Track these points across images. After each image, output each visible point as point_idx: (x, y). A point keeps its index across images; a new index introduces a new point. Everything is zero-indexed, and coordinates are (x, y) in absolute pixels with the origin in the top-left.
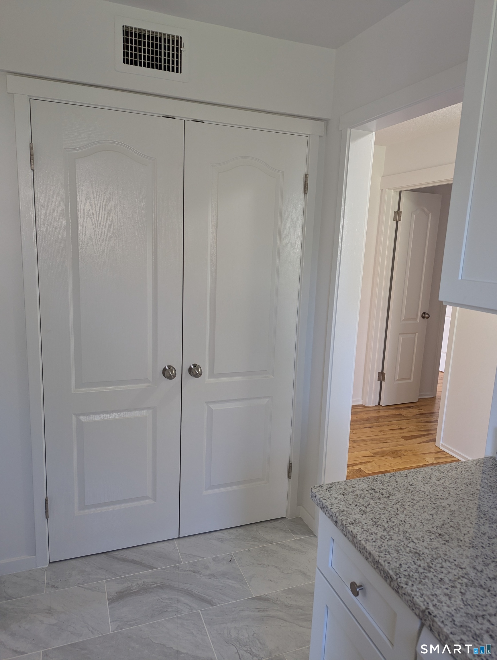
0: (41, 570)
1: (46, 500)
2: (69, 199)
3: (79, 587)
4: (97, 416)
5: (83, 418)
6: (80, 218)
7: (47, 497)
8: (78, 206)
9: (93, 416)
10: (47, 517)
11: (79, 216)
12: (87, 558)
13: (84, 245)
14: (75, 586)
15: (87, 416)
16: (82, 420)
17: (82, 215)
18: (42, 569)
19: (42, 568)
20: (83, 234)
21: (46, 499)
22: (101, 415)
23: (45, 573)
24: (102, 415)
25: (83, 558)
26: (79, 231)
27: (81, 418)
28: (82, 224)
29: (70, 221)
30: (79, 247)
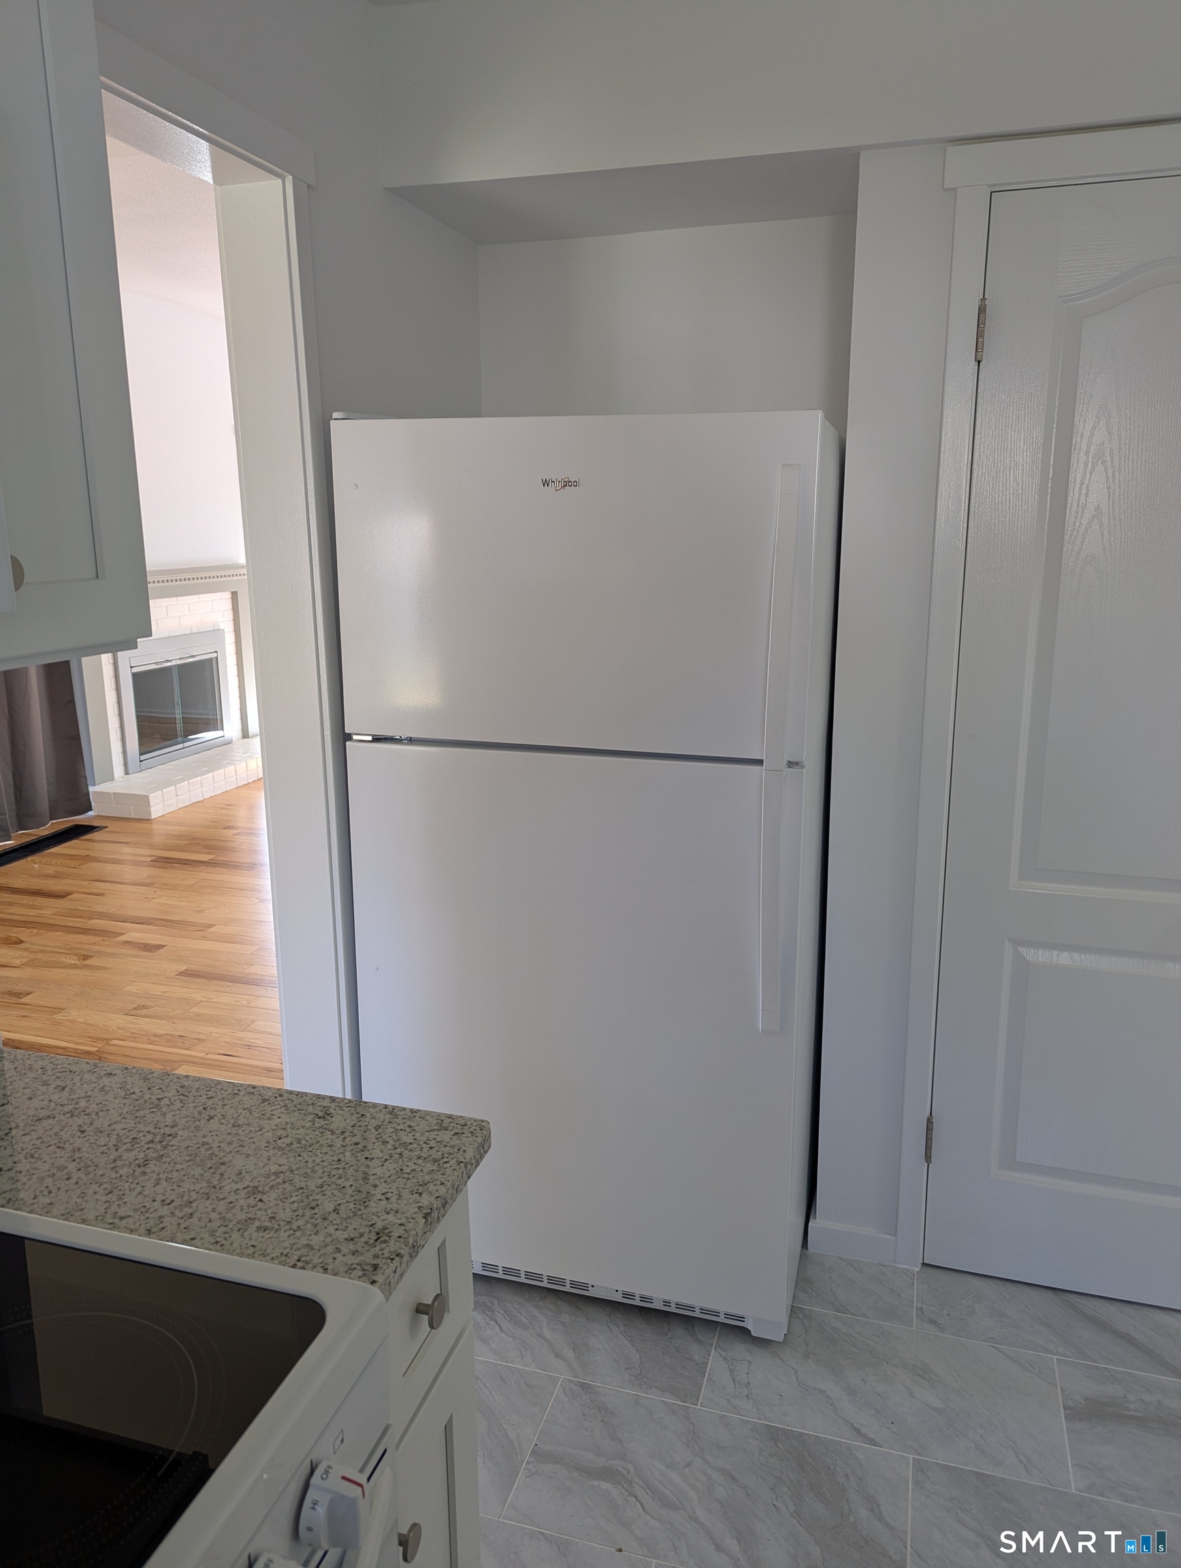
0: (905, 1273)
1: (929, 1122)
2: (1055, 421)
3: (993, 1346)
4: (1065, 954)
5: (1029, 954)
6: (1077, 464)
7: (931, 1115)
8: (1075, 436)
9: (1056, 952)
10: (928, 1158)
11: (1074, 460)
12: (1011, 1287)
13: (1078, 531)
14: (984, 1341)
15: (1040, 951)
16: (1028, 958)
17: (1083, 457)
18: (908, 1273)
19: (907, 1270)
20: (1081, 504)
21: (928, 1119)
22: (1074, 954)
23: (913, 1283)
24: (1076, 955)
25: (1001, 1282)
26: (1070, 499)
27: (1023, 950)
28: (1078, 481)
29: (1051, 475)
30: (1066, 537)
